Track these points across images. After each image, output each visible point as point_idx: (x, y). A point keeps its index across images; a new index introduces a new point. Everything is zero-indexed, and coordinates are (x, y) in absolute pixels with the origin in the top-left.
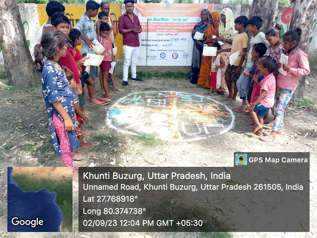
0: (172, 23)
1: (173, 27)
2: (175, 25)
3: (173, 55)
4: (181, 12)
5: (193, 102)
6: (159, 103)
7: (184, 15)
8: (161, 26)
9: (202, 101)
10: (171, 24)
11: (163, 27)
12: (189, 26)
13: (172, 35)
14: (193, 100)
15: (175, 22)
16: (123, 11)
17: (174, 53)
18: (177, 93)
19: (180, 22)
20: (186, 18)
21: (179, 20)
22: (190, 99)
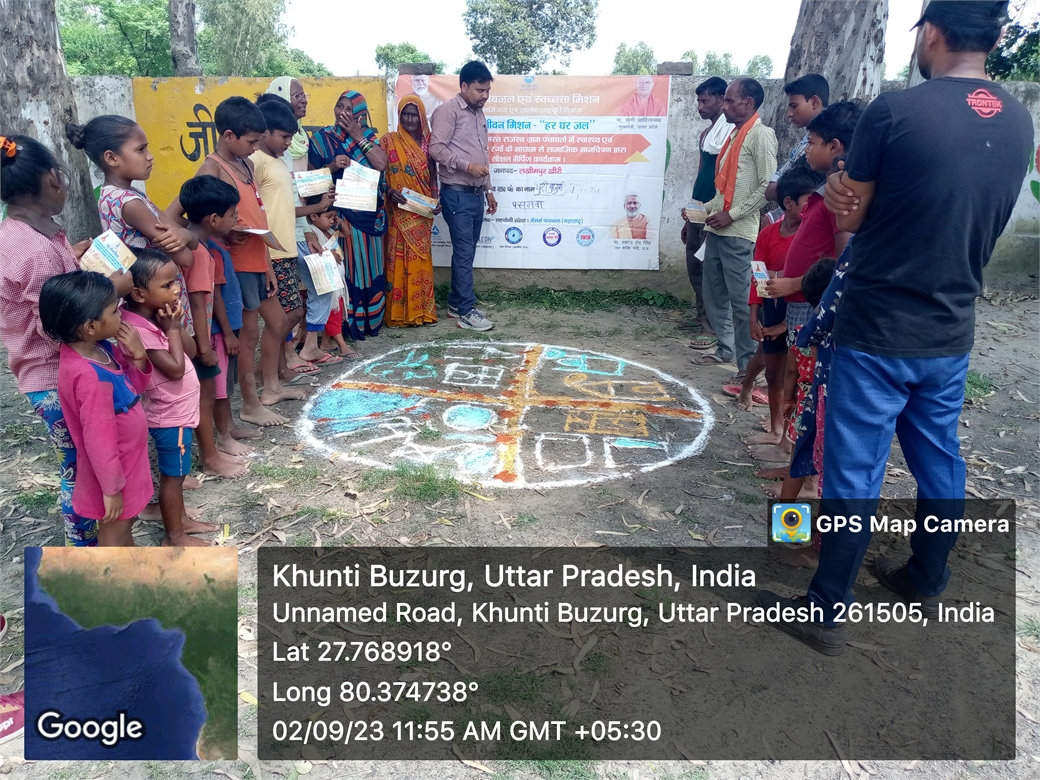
0: (542, 136)
1: (545, 149)
2: (552, 140)
3: (544, 235)
4: (571, 101)
5: (589, 374)
6: (482, 376)
7: (580, 110)
8: (506, 145)
9: (620, 374)
10: (538, 139)
11: (514, 149)
12: (596, 144)
13: (542, 172)
14: (592, 368)
15: (551, 131)
16: (391, 97)
17: (548, 230)
18: (547, 348)
19: (566, 131)
20: (583, 119)
21: (563, 125)
22: (583, 368)
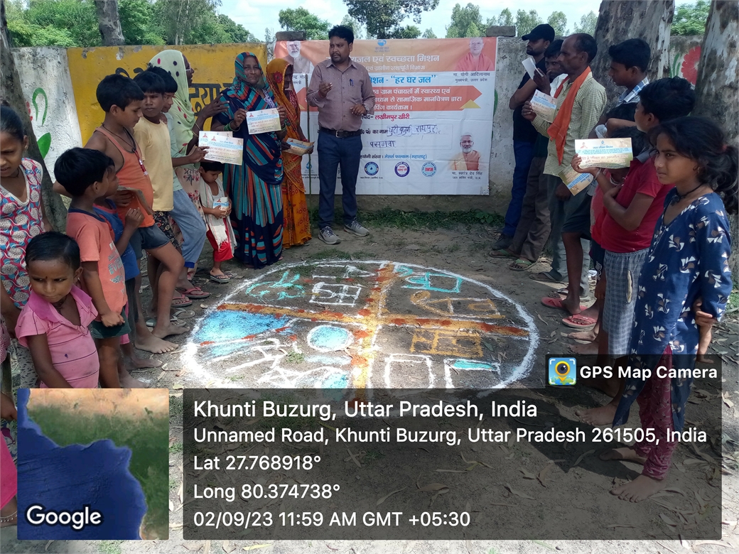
0: (392, 88)
1: (396, 100)
2: (401, 92)
3: (396, 168)
4: (416, 59)
5: (432, 292)
6: (342, 295)
7: (423, 67)
9: (458, 291)
10: (390, 91)
12: (437, 94)
13: (393, 117)
14: (434, 286)
15: (400, 85)
17: (399, 164)
18: (397, 265)
19: (412, 84)
20: (427, 75)
21: (410, 80)
22: (427, 286)
